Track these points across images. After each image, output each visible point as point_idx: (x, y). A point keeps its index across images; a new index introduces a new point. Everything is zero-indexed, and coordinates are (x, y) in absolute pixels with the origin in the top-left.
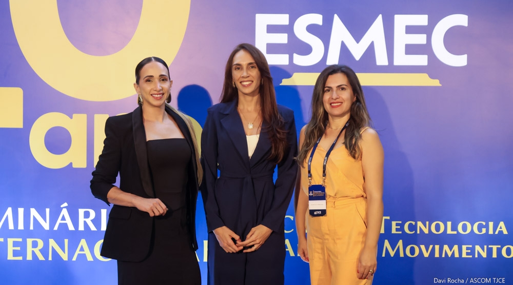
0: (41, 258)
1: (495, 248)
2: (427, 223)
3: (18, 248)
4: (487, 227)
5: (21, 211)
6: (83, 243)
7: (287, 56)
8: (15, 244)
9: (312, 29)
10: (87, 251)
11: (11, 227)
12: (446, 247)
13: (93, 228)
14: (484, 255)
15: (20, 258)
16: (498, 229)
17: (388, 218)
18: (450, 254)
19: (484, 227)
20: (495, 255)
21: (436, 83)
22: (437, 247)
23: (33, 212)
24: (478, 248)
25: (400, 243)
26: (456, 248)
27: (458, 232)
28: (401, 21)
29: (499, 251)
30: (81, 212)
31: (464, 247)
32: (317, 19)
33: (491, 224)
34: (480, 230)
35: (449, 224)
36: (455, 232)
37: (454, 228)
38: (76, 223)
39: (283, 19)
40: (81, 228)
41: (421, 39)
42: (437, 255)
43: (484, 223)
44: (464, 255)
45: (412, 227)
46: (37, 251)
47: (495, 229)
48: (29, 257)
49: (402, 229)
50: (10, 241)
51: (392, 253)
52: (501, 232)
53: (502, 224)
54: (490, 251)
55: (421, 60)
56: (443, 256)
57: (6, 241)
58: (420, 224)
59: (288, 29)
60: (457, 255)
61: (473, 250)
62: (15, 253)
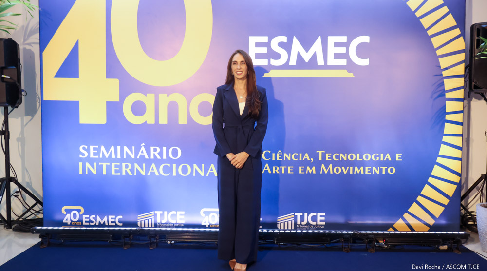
0: (130, 174)
1: (384, 168)
2: (346, 154)
3: (118, 169)
4: (379, 156)
5: (119, 148)
6: (153, 165)
7: (267, 60)
8: (116, 166)
9: (281, 45)
10: (155, 170)
11: (114, 157)
12: (356, 168)
13: (159, 157)
14: (378, 172)
15: (119, 174)
16: (386, 158)
17: (324, 152)
18: (358, 172)
19: (378, 156)
20: (384, 172)
21: (351, 75)
22: (351, 168)
23: (126, 148)
24: (374, 168)
25: (331, 166)
26: (362, 168)
27: (363, 159)
28: (332, 40)
29: (386, 170)
30: (152, 148)
31: (367, 168)
32: (284, 39)
33: (382, 155)
34: (375, 158)
35: (358, 155)
36: (362, 160)
37: (361, 157)
38: (149, 155)
39: (265, 39)
40: (152, 157)
41: (343, 50)
42: (351, 172)
43: (378, 154)
44: (366, 172)
45: (337, 157)
46: (128, 170)
47: (384, 157)
48: (124, 174)
49: (332, 158)
50: (113, 165)
51: (326, 172)
52: (387, 159)
53: (388, 155)
54: (381, 170)
55: (343, 62)
56: (355, 173)
57: (111, 164)
58: (342, 155)
59: (268, 45)
60: (362, 172)
61: (371, 169)
62: (116, 171)
